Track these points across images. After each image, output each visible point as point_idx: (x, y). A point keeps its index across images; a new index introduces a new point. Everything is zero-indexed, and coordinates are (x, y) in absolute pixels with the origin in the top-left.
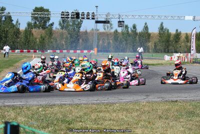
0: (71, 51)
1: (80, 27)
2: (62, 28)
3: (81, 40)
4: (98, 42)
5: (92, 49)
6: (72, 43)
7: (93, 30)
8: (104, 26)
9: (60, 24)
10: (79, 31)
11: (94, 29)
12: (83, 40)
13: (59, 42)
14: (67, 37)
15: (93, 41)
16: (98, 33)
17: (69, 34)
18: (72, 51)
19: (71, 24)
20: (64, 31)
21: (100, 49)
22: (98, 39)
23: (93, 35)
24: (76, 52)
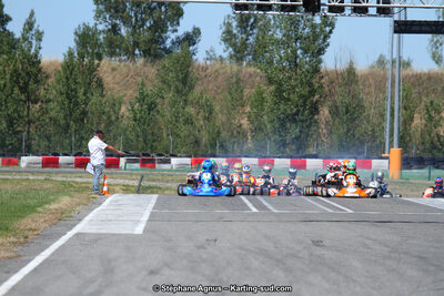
0: (277, 161)
1: (321, 51)
2: (239, 55)
3: (325, 112)
4: (407, 121)
5: (378, 151)
6: (283, 125)
7: (381, 62)
8: (436, 45)
9: (228, 37)
10: (316, 70)
11: (388, 58)
12: (335, 112)
13: (220, 118)
14: (260, 94)
15: (382, 116)
16: (404, 80)
17: (270, 81)
18: (282, 163)
19: (279, 35)
20: (248, 68)
21: (413, 152)
22: (408, 107)
23: (380, 87)
24: (303, 166)
